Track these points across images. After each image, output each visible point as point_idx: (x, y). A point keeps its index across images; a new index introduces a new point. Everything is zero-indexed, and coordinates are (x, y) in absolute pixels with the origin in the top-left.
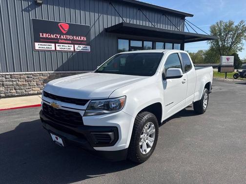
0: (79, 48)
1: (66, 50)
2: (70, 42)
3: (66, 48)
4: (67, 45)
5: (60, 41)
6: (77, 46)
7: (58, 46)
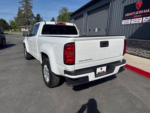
0: (146, 20)
1: (137, 23)
2: (141, 16)
3: (137, 21)
4: (138, 19)
5: (135, 17)
6: (145, 18)
7: (133, 20)
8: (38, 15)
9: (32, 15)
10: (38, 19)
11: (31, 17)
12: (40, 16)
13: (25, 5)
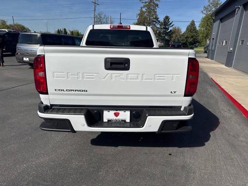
8: (167, 18)
9: (155, 19)
10: (165, 25)
11: (154, 21)
12: (169, 20)
13: (147, 3)
